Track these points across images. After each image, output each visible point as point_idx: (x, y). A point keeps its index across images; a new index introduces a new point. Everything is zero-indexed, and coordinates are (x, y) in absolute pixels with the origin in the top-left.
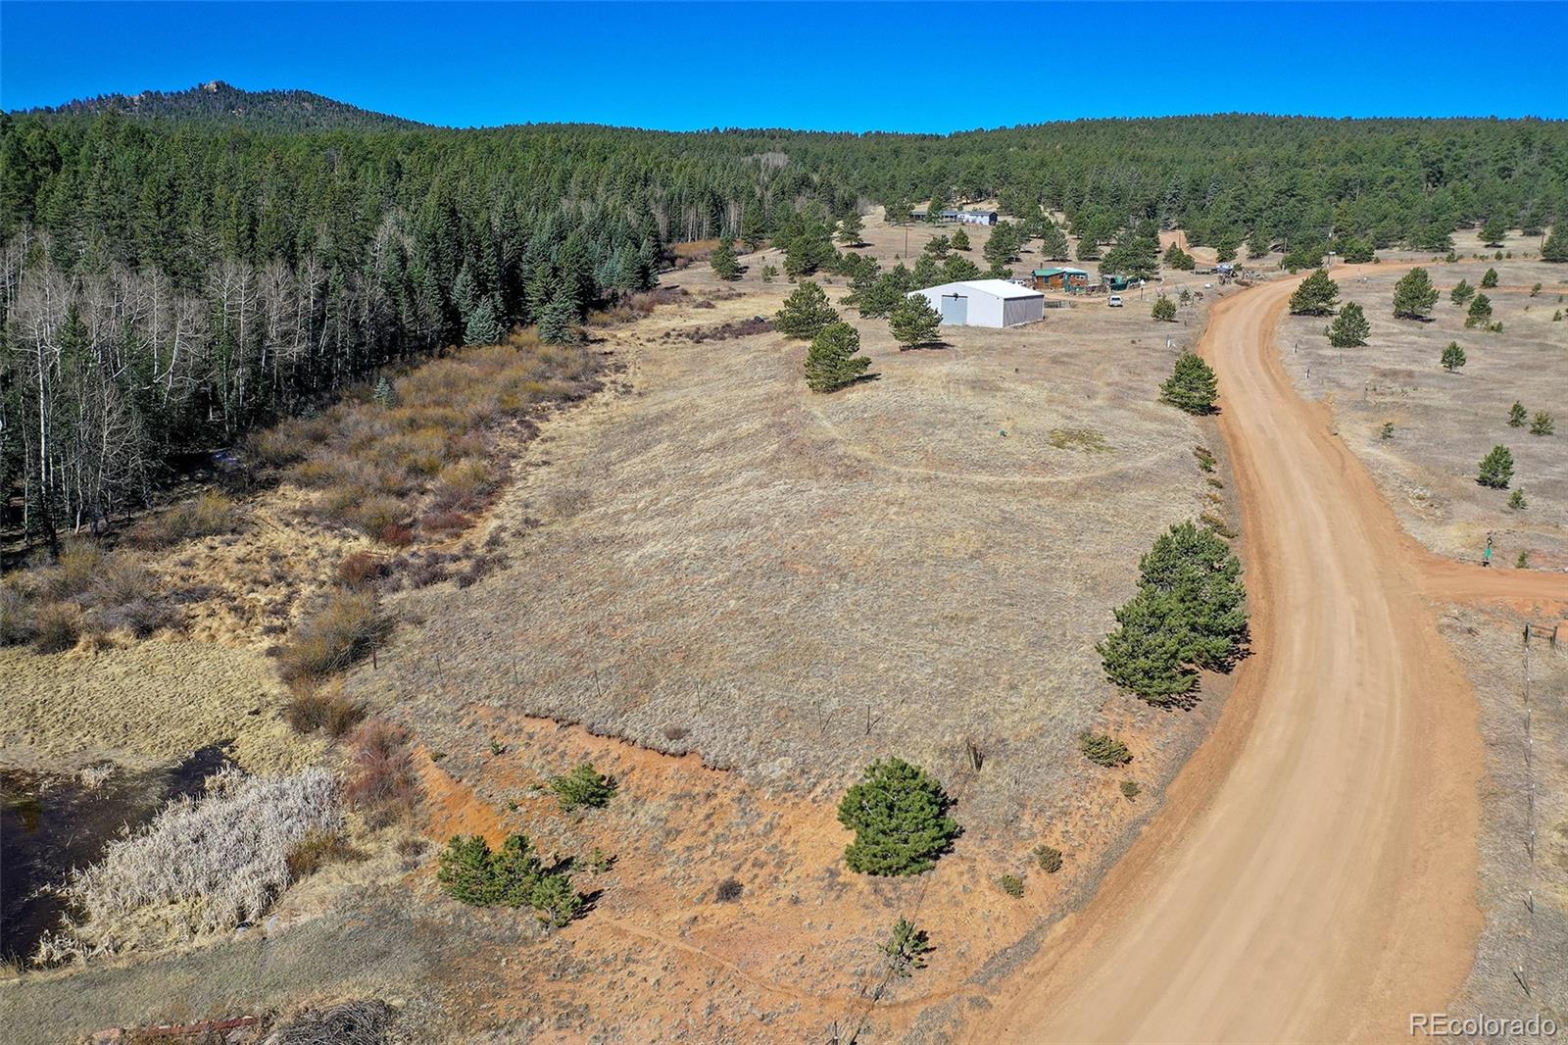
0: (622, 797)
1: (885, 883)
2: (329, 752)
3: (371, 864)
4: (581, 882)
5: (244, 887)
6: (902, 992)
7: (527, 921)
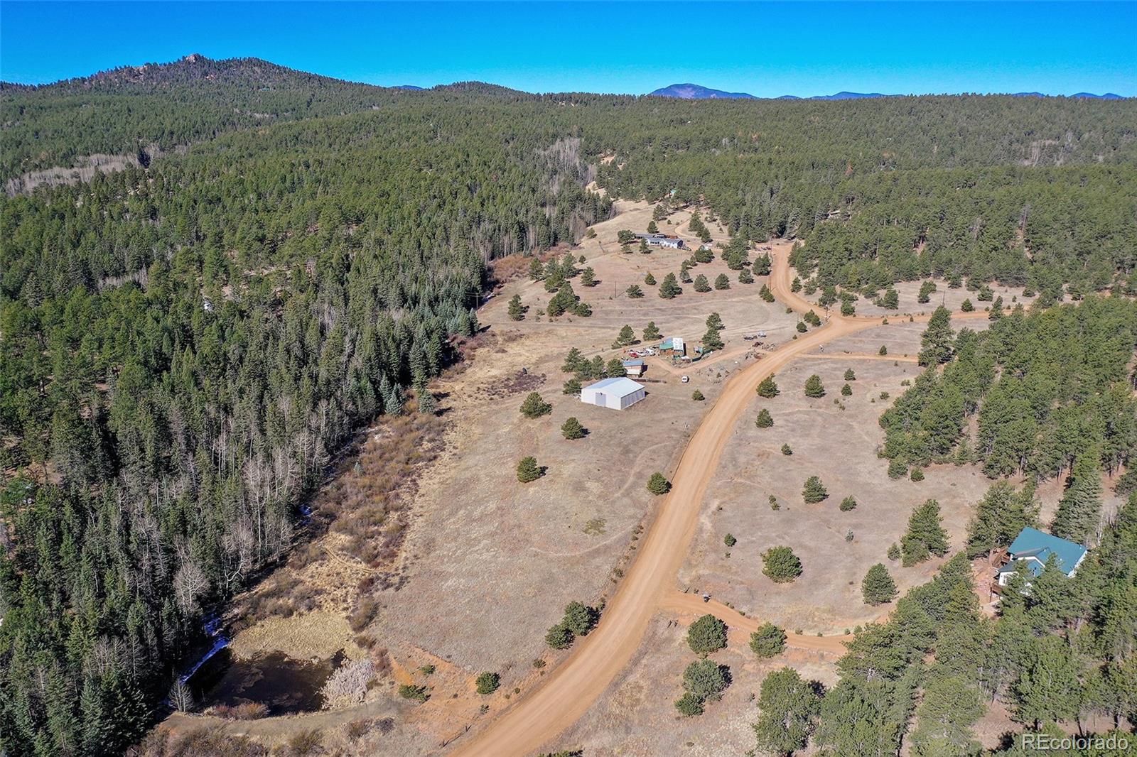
0: (436, 672)
1: (484, 696)
2: (368, 653)
3: (383, 687)
4: (426, 693)
5: (358, 692)
6: (482, 717)
7: (416, 702)
